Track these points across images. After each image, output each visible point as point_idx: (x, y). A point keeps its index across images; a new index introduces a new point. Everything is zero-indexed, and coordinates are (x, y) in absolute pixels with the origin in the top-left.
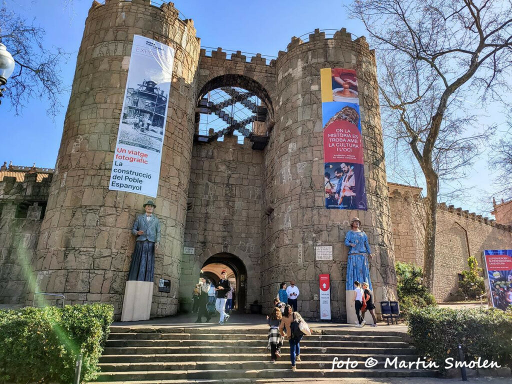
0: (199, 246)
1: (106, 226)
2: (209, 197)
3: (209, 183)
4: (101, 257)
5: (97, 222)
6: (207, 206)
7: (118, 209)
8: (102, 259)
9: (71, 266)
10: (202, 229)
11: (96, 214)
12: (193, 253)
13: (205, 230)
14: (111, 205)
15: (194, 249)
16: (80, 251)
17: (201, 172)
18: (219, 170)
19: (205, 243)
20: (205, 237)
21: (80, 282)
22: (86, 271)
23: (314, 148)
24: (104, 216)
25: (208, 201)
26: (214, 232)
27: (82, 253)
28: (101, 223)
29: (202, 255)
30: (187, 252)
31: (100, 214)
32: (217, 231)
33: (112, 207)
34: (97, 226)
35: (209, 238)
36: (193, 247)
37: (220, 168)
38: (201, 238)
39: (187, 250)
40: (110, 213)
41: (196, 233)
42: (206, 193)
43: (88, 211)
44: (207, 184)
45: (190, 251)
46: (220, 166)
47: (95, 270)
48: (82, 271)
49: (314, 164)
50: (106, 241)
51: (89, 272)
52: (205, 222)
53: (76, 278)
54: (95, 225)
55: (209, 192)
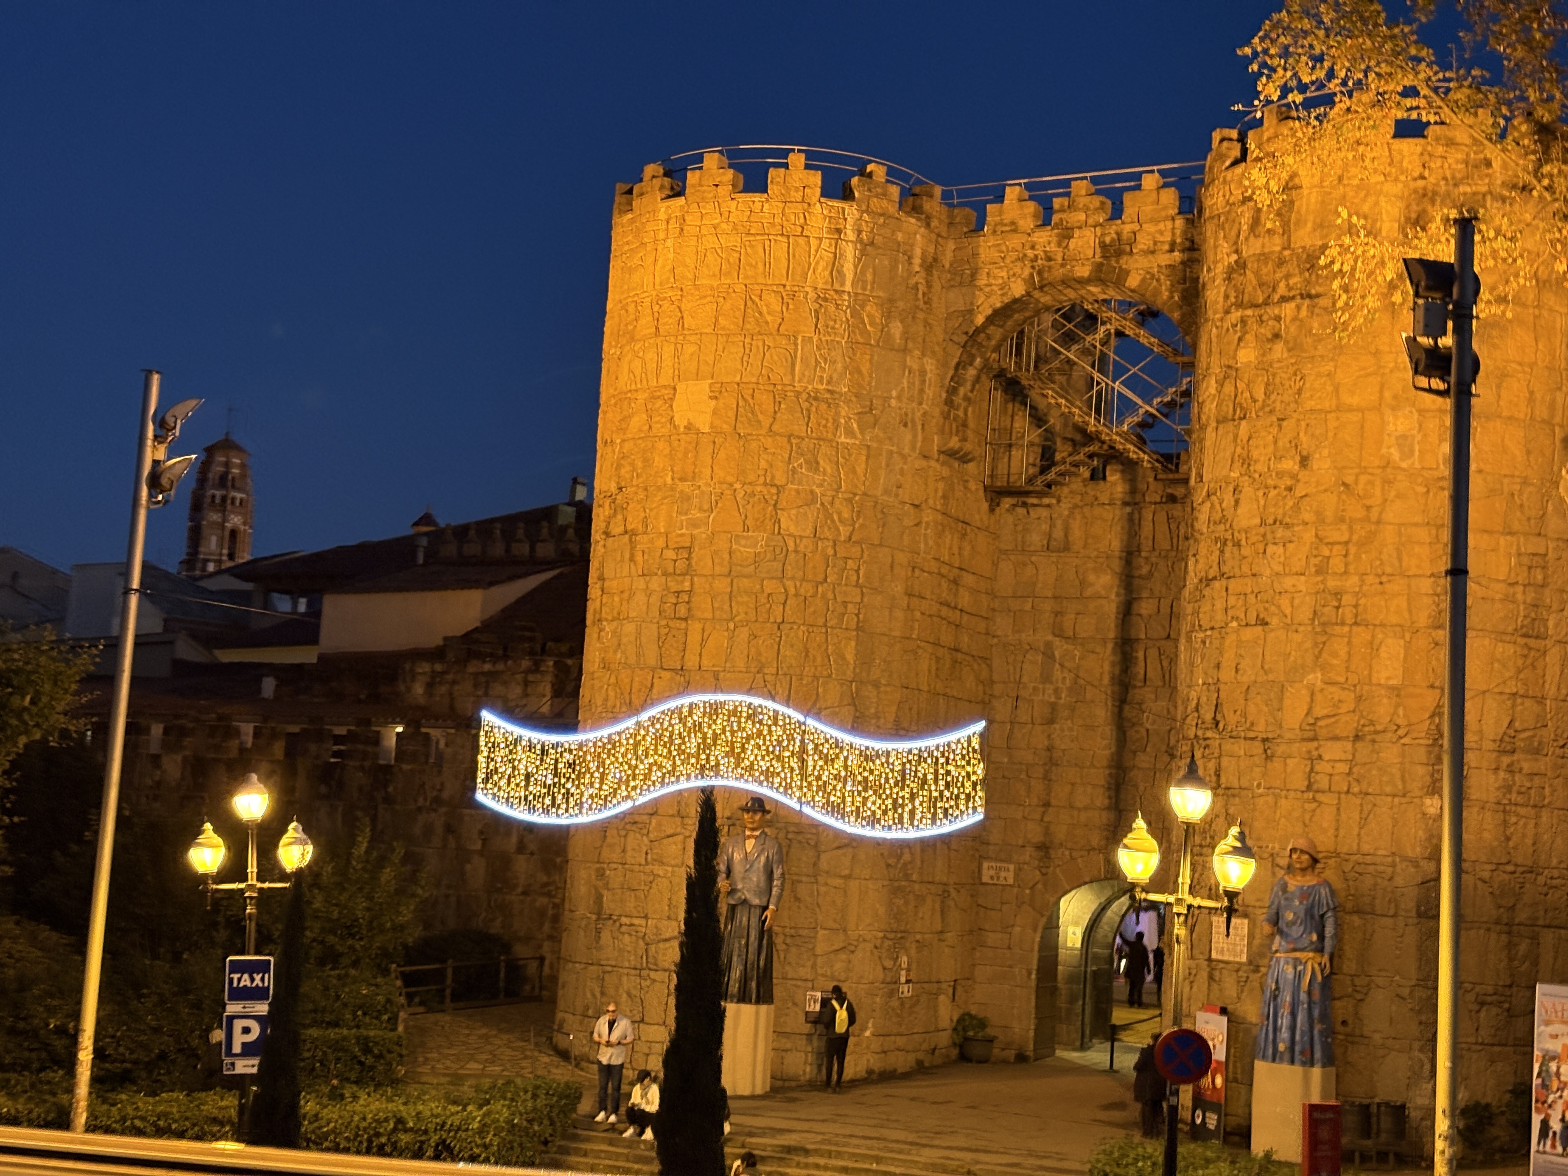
0: (1027, 859)
1: (663, 864)
2: (1056, 691)
3: (1057, 641)
4: (659, 941)
5: (647, 853)
6: (1051, 721)
7: (686, 821)
8: (661, 945)
9: (608, 959)
10: (1035, 801)
11: (643, 835)
12: (1011, 881)
13: (1047, 804)
14: (671, 812)
15: (1012, 867)
16: (621, 925)
17: (1028, 607)
18: (1089, 592)
19: (1047, 848)
20: (1047, 828)
21: (625, 996)
22: (633, 972)
23: (1232, 584)
24: (659, 840)
25: (1053, 707)
26: (1076, 813)
27: (624, 929)
28: (655, 857)
29: (1040, 886)
30: (992, 878)
31: (652, 836)
32: (1086, 808)
33: (673, 816)
34: (647, 863)
35: (1060, 832)
36: (1009, 860)
37: (1091, 585)
38: (1034, 832)
39: (992, 872)
40: (670, 831)
41: (1019, 815)
42: (1046, 678)
43: (628, 827)
44: (1048, 645)
45: (1003, 874)
46: (1092, 577)
47: (650, 969)
48: (626, 971)
49: (1227, 643)
50: (666, 901)
51: (640, 976)
52: (1046, 777)
53: (617, 989)
54: (643, 862)
55: (1057, 674)
